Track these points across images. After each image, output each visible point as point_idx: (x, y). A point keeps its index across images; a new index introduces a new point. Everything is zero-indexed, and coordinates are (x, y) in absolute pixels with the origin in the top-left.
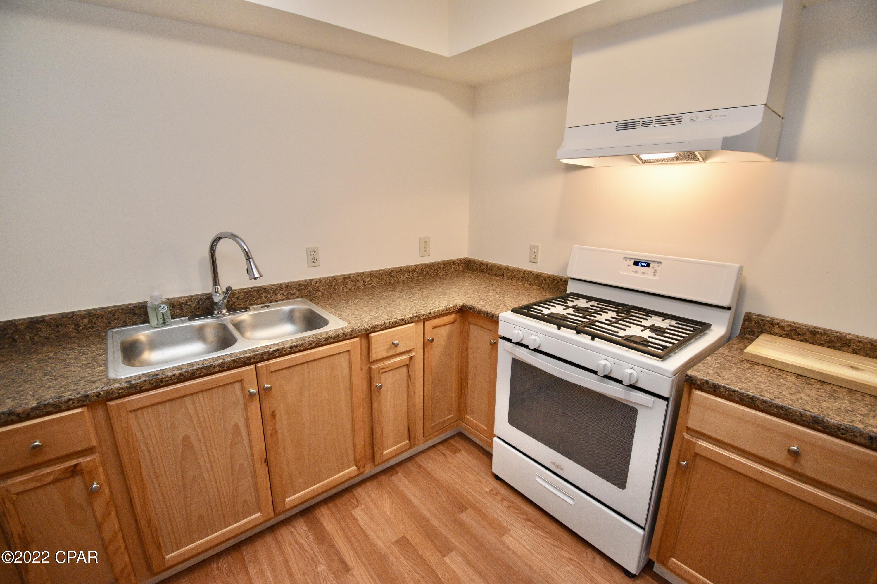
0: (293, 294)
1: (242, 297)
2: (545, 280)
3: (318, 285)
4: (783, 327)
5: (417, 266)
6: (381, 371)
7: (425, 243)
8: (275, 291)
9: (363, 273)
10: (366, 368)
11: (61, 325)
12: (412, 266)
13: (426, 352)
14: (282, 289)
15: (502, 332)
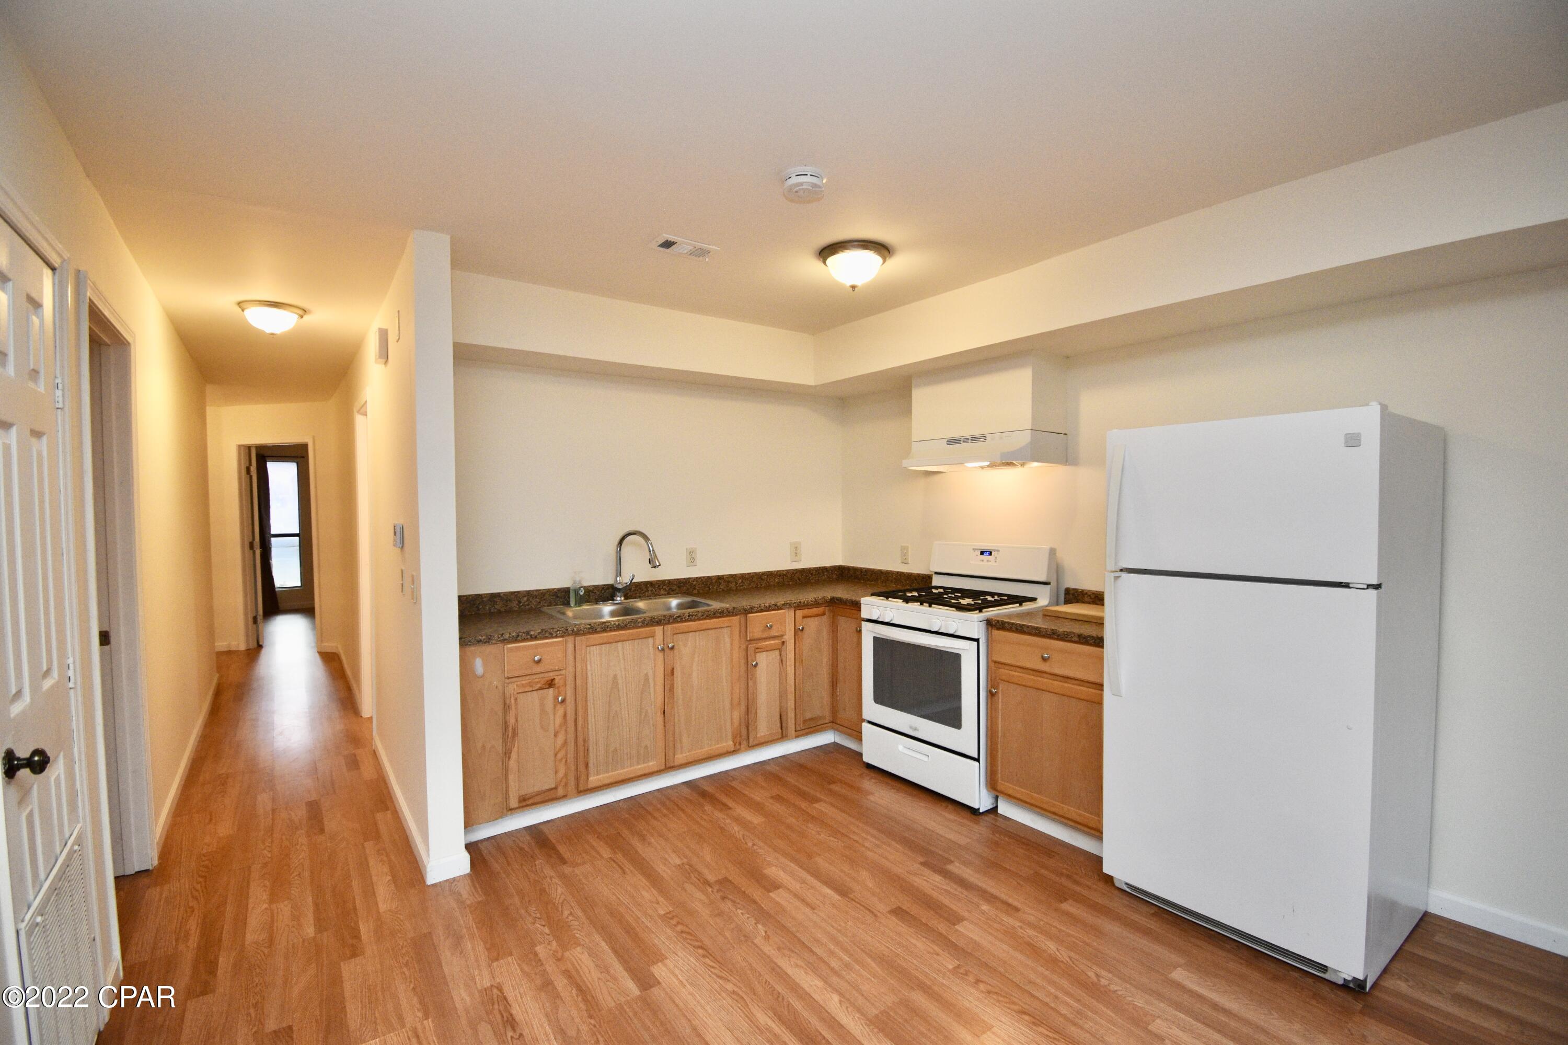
0: (673, 591)
1: (633, 589)
2: (916, 580)
3: (694, 583)
4: (1090, 595)
5: (788, 571)
6: (757, 651)
7: (796, 548)
8: (659, 586)
9: (735, 575)
10: (744, 646)
11: (510, 600)
12: (783, 571)
13: (797, 642)
14: (665, 585)
15: (864, 614)
